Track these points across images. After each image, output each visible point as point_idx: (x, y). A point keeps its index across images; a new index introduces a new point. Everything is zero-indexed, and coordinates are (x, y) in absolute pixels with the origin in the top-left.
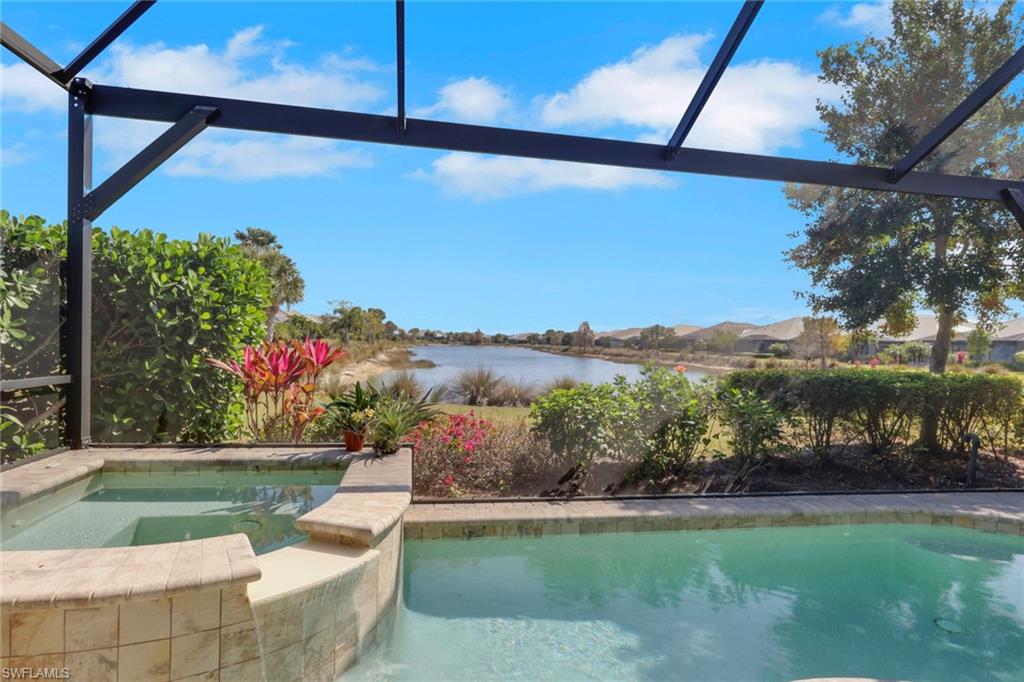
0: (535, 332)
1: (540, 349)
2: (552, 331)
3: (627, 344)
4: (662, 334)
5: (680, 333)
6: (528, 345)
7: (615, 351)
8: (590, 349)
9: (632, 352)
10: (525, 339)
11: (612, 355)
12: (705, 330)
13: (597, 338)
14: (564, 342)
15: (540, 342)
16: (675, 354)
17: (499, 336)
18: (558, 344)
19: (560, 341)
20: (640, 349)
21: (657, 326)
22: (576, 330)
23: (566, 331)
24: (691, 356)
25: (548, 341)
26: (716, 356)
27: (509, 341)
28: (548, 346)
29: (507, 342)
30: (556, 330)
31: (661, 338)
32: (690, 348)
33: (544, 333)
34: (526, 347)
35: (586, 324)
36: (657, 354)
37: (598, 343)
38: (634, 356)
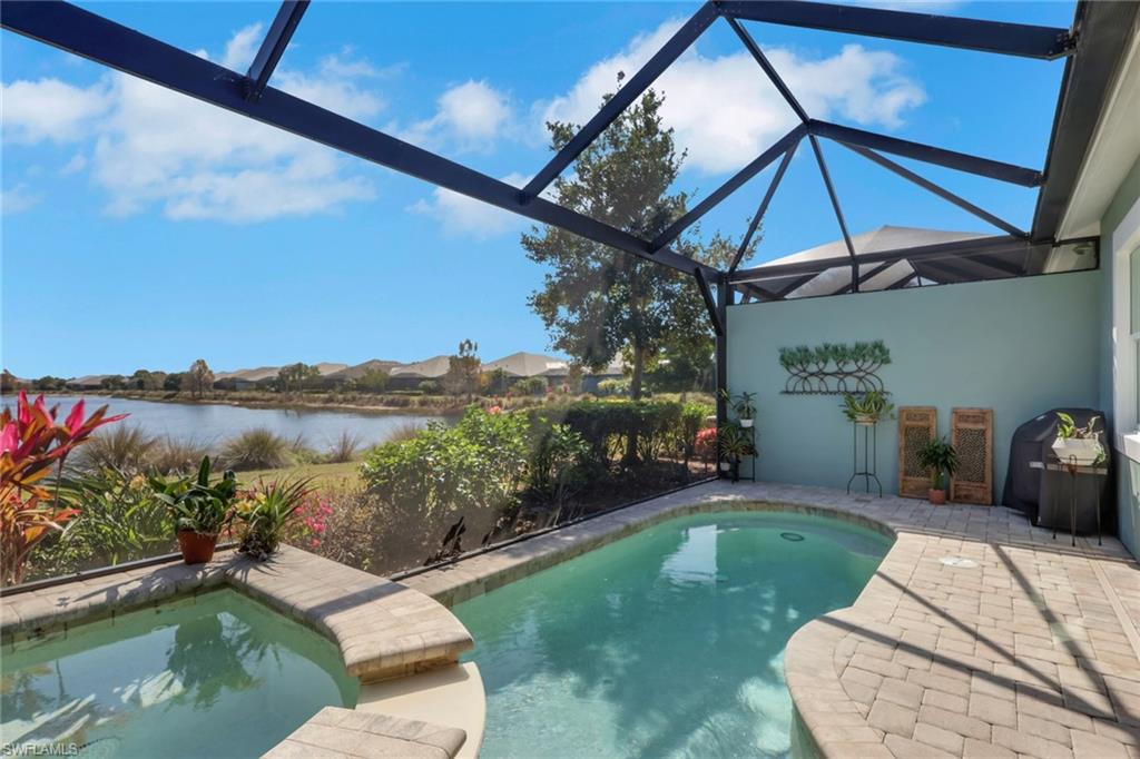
0: (115, 373)
1: (128, 397)
2: (146, 372)
3: (260, 386)
4: (305, 374)
5: (325, 373)
6: (104, 391)
7: (245, 394)
8: (208, 393)
9: (268, 395)
10: (99, 383)
11: (241, 399)
12: (352, 368)
13: (217, 379)
14: (167, 386)
15: (124, 387)
16: (322, 396)
17: (48, 380)
18: (156, 389)
19: (161, 386)
20: (277, 391)
21: (300, 365)
22: (186, 369)
23: (168, 372)
24: (340, 396)
25: (141, 385)
26: (368, 396)
27: (69, 387)
28: (140, 392)
29: (64, 389)
30: (151, 371)
31: (303, 378)
32: (339, 389)
33: (132, 374)
34: (100, 394)
35: (201, 362)
36: (300, 396)
37: (218, 385)
38: (272, 399)
